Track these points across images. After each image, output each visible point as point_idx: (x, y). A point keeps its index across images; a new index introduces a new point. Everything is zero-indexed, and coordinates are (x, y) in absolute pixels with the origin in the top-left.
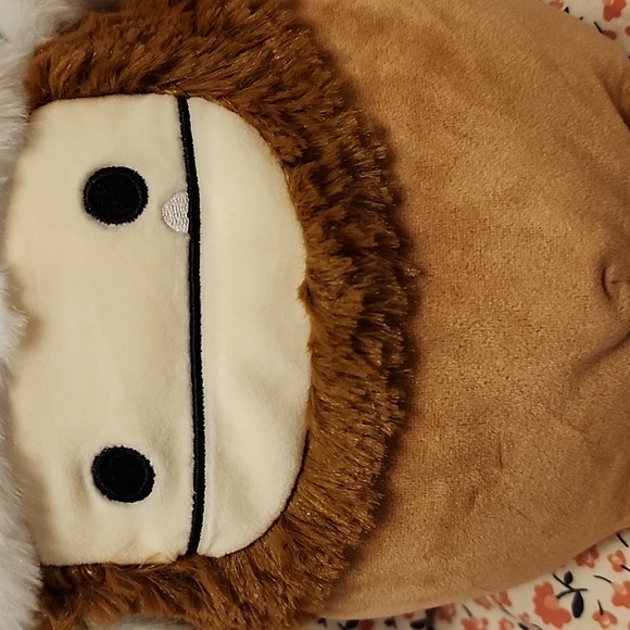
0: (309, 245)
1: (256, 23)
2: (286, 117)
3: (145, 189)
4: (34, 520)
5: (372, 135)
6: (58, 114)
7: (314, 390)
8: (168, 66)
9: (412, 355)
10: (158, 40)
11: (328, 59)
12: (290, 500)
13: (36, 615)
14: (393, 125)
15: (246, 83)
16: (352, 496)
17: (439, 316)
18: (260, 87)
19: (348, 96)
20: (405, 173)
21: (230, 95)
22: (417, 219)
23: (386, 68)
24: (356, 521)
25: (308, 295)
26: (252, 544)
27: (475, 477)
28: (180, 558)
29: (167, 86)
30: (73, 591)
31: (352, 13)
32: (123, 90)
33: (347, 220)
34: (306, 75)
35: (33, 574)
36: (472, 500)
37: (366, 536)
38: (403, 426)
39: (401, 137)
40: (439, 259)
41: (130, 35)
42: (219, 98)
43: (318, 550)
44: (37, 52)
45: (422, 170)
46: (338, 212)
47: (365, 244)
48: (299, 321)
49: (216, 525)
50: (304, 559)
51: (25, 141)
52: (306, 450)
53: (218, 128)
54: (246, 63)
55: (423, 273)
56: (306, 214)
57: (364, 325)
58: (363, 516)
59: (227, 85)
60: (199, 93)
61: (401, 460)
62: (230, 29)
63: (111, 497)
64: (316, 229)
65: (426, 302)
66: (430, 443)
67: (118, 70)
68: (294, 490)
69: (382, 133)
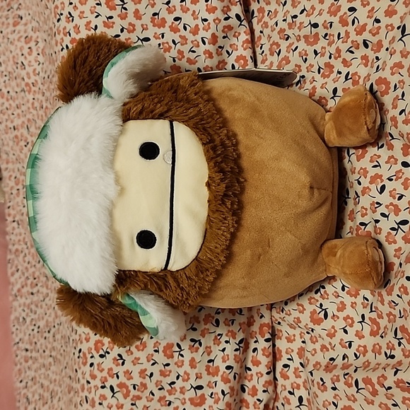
0: (209, 169)
1: (197, 99)
2: (204, 129)
3: (159, 149)
4: (117, 252)
5: (232, 136)
6: (132, 124)
7: (208, 215)
8: (167, 112)
9: (241, 206)
10: (165, 102)
11: (219, 111)
12: (199, 252)
13: (114, 286)
14: (239, 133)
15: (192, 118)
16: (219, 251)
17: (251, 195)
18: (196, 119)
19: (225, 123)
20: (242, 149)
21: (186, 121)
22: (245, 163)
23: (237, 115)
24: (220, 260)
25: (208, 185)
26: (186, 267)
27: (260, 249)
28: (162, 270)
29: (167, 117)
30: (125, 280)
31: (228, 96)
32: (152, 118)
33: (222, 162)
34: (211, 116)
35: (115, 270)
36: (259, 258)
37: (223, 266)
38: (237, 229)
39: (241, 137)
40: (251, 176)
41: (156, 100)
42: (183, 122)
43: (207, 270)
44: (125, 104)
45: (247, 148)
46: (219, 159)
47: (227, 170)
48: (205, 193)
49: (174, 258)
50: (202, 273)
51: (122, 132)
52: (205, 236)
53: (182, 132)
54: (192, 112)
55: (246, 181)
56: (209, 160)
57: (225, 195)
58: (222, 258)
59: (186, 118)
60: (176, 120)
61: (236, 241)
62: (188, 101)
63: (142, 247)
64: (212, 164)
65: (246, 190)
66: (245, 236)
67: (152, 112)
68: (200, 249)
69: (235, 135)
